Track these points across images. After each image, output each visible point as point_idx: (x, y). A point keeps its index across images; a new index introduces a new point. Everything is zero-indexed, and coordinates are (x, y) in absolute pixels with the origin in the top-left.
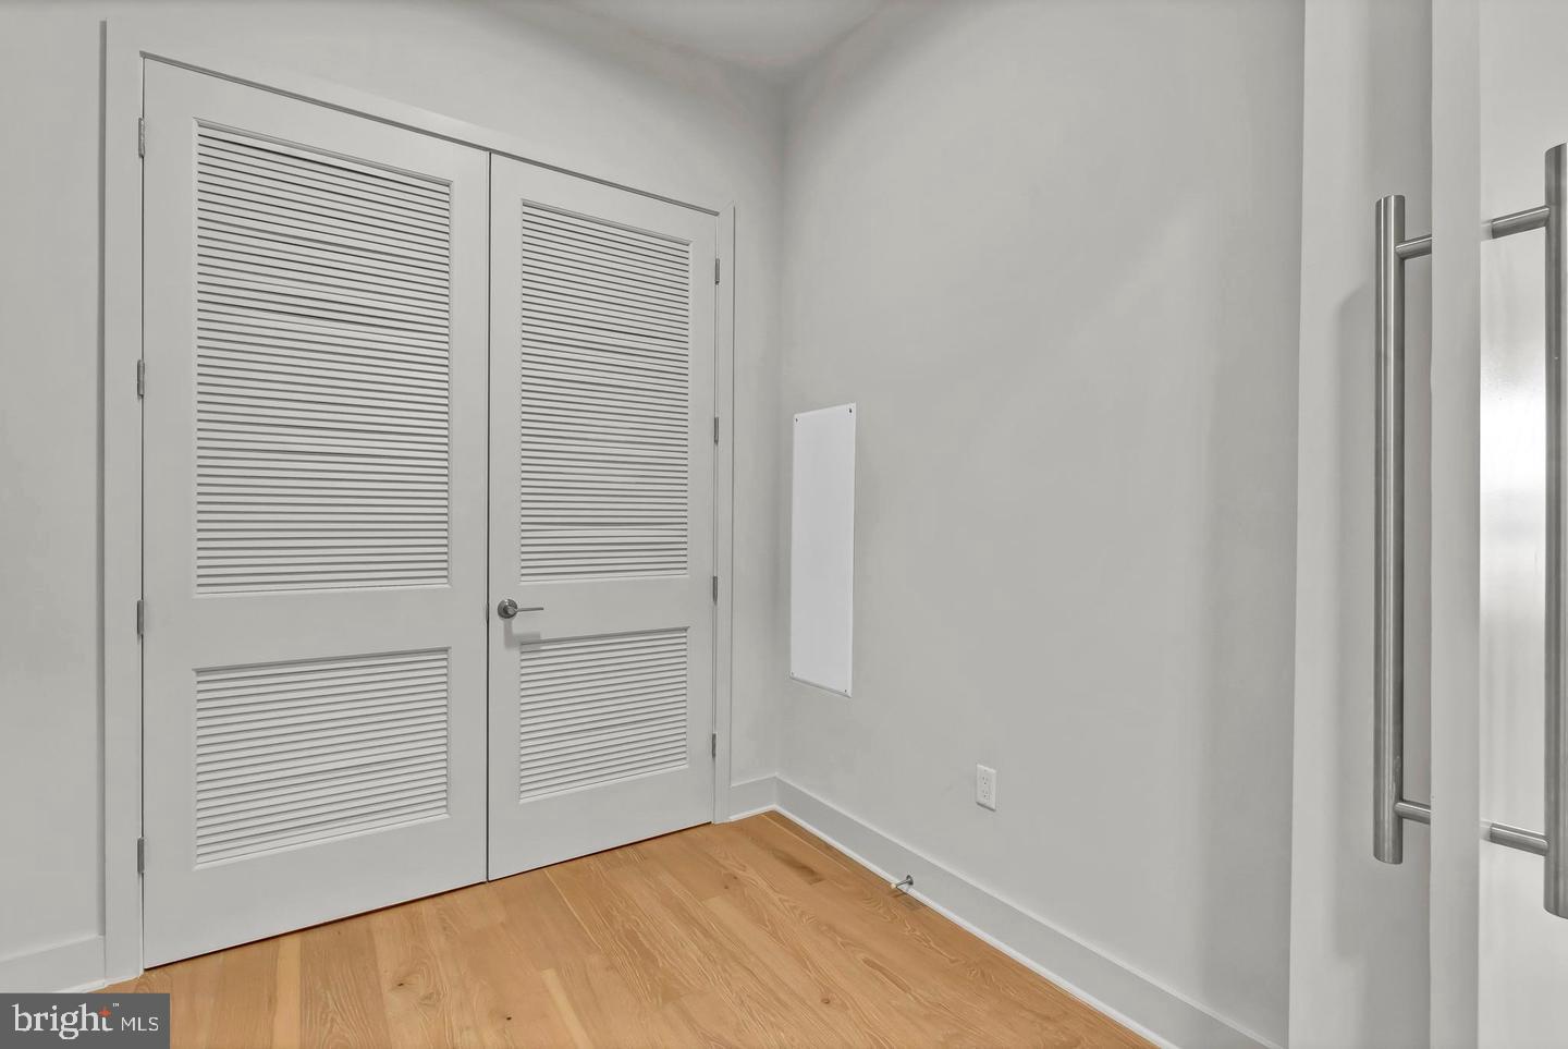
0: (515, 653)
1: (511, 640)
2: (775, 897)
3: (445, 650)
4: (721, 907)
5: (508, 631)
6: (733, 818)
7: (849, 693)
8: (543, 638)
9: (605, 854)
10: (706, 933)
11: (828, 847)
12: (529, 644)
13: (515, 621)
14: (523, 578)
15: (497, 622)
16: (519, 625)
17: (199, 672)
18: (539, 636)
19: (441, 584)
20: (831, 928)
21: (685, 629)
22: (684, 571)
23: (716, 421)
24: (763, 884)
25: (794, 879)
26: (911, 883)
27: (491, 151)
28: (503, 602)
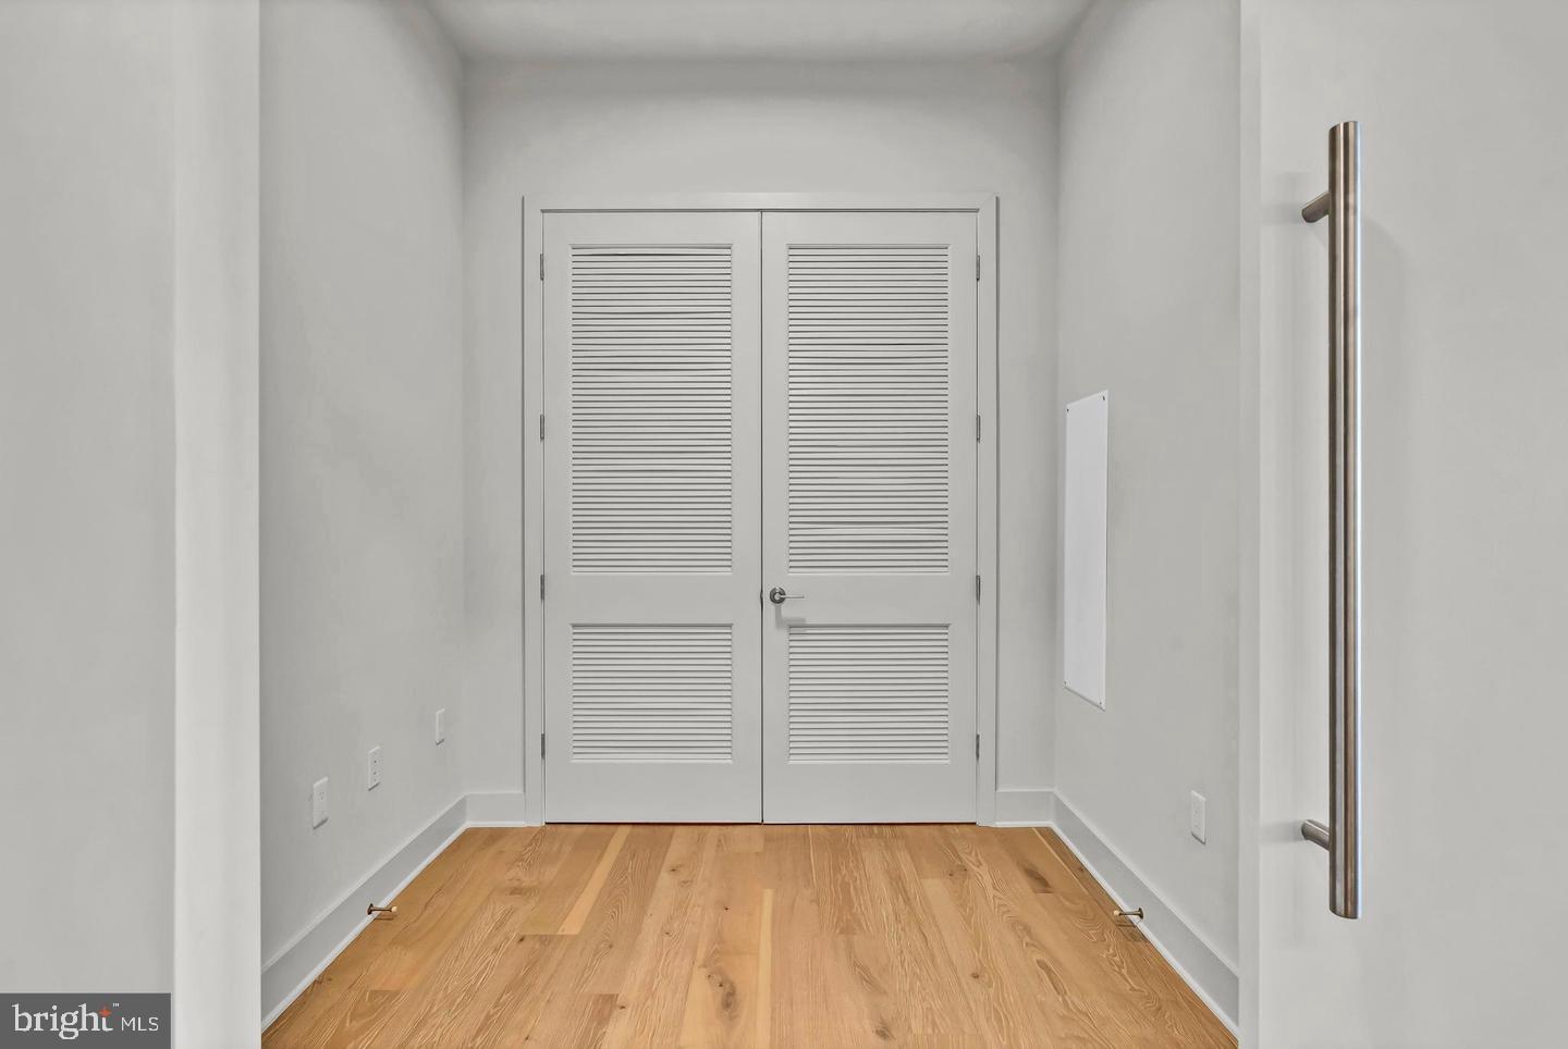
0: (784, 634)
1: (780, 622)
2: (991, 892)
3: (730, 626)
4: (935, 889)
5: (778, 613)
6: (1000, 824)
7: (1103, 705)
8: (808, 622)
9: (864, 827)
10: (907, 901)
11: (1082, 869)
12: (796, 627)
13: (783, 606)
14: (791, 570)
15: (769, 605)
16: (787, 610)
17: (574, 626)
18: (804, 620)
19: (727, 572)
20: (1027, 930)
21: (947, 626)
22: (945, 569)
23: (978, 418)
24: (987, 880)
25: (1023, 885)
26: (1141, 916)
27: (762, 211)
28: (775, 589)
